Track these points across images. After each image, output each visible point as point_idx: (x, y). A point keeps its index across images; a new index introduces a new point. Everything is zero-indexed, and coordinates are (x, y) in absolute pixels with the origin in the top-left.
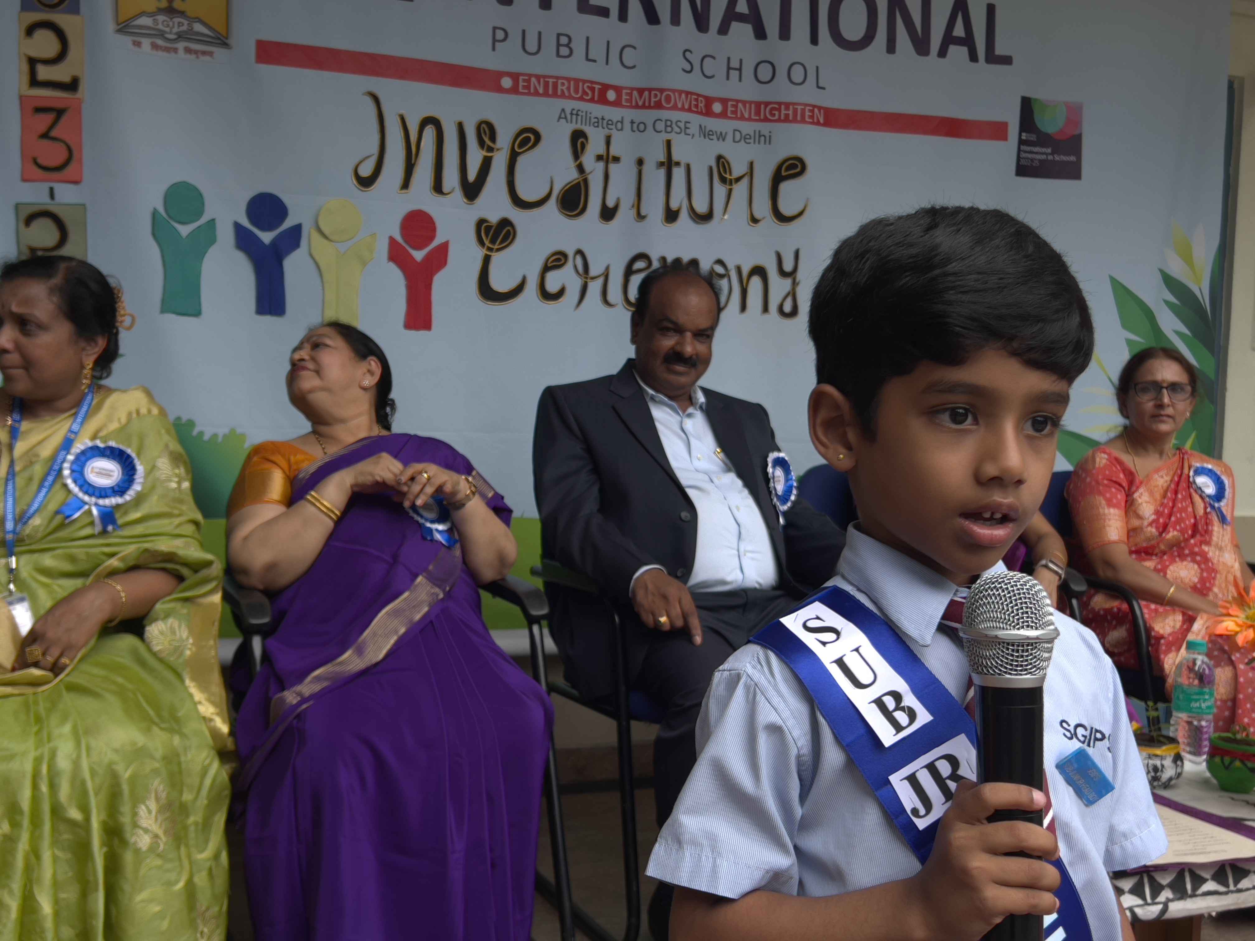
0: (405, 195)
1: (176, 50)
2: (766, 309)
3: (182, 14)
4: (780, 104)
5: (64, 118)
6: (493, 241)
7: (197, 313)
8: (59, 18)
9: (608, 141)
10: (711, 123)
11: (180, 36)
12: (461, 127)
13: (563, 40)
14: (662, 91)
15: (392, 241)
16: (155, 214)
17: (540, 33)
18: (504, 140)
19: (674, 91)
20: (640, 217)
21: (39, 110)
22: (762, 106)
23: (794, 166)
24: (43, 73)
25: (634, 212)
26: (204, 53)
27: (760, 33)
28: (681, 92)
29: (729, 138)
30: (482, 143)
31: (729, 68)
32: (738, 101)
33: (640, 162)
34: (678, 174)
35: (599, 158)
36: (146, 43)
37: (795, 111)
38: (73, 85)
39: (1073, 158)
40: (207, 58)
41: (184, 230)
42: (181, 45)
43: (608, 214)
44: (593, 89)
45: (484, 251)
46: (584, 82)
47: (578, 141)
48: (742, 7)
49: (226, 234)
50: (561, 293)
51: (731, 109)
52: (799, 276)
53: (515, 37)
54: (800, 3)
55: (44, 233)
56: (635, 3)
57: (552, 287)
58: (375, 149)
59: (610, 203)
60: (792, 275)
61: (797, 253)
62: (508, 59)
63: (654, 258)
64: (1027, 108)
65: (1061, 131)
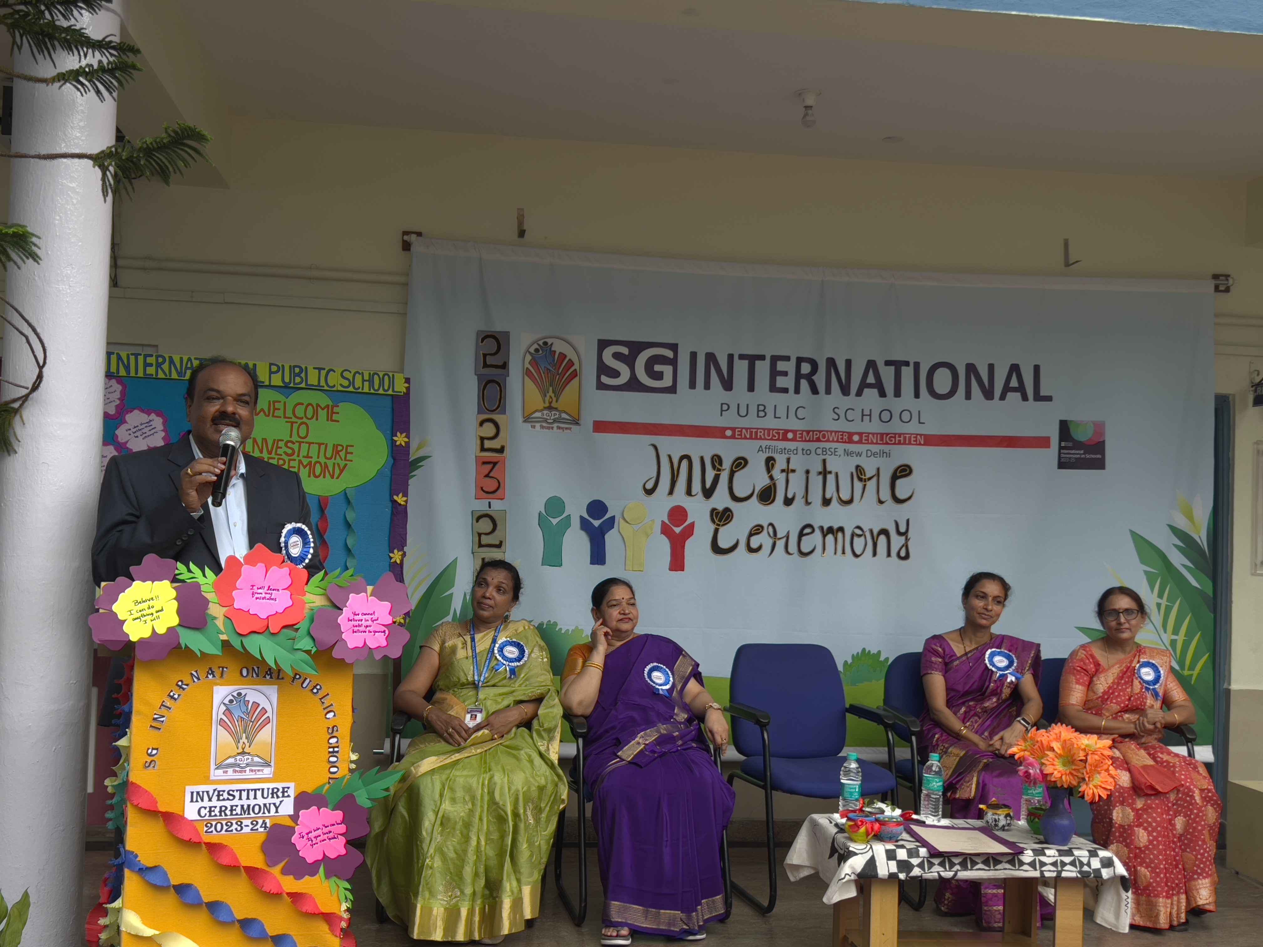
0: (670, 497)
1: (552, 428)
2: (889, 555)
3: (556, 409)
4: (895, 434)
5: (497, 466)
6: (720, 521)
7: (560, 565)
8: (495, 417)
9: (788, 461)
10: (851, 447)
11: (555, 421)
12: (702, 459)
13: (761, 408)
14: (820, 432)
15: (663, 522)
16: (540, 514)
17: (748, 405)
18: (727, 464)
19: (827, 431)
20: (808, 503)
21: (484, 463)
22: (885, 436)
23: (905, 470)
24: (488, 444)
25: (804, 500)
26: (567, 428)
27: (883, 394)
28: (831, 432)
29: (864, 454)
30: (714, 467)
31: (863, 415)
32: (869, 433)
33: (808, 472)
34: (831, 478)
35: (783, 471)
36: (538, 425)
37: (905, 438)
38: (501, 450)
39: (1099, 456)
40: (569, 431)
41: (555, 521)
42: (555, 425)
43: (788, 502)
44: (779, 434)
45: (715, 526)
46: (773, 430)
47: (770, 463)
48: (871, 379)
49: (576, 523)
50: (760, 548)
51: (864, 438)
52: (910, 534)
53: (734, 408)
54: (907, 373)
55: (485, 525)
56: (804, 383)
57: (754, 545)
58: (655, 474)
59: (790, 496)
60: (905, 534)
61: (908, 521)
62: (730, 420)
63: (816, 527)
64: (1064, 427)
65: (1090, 439)
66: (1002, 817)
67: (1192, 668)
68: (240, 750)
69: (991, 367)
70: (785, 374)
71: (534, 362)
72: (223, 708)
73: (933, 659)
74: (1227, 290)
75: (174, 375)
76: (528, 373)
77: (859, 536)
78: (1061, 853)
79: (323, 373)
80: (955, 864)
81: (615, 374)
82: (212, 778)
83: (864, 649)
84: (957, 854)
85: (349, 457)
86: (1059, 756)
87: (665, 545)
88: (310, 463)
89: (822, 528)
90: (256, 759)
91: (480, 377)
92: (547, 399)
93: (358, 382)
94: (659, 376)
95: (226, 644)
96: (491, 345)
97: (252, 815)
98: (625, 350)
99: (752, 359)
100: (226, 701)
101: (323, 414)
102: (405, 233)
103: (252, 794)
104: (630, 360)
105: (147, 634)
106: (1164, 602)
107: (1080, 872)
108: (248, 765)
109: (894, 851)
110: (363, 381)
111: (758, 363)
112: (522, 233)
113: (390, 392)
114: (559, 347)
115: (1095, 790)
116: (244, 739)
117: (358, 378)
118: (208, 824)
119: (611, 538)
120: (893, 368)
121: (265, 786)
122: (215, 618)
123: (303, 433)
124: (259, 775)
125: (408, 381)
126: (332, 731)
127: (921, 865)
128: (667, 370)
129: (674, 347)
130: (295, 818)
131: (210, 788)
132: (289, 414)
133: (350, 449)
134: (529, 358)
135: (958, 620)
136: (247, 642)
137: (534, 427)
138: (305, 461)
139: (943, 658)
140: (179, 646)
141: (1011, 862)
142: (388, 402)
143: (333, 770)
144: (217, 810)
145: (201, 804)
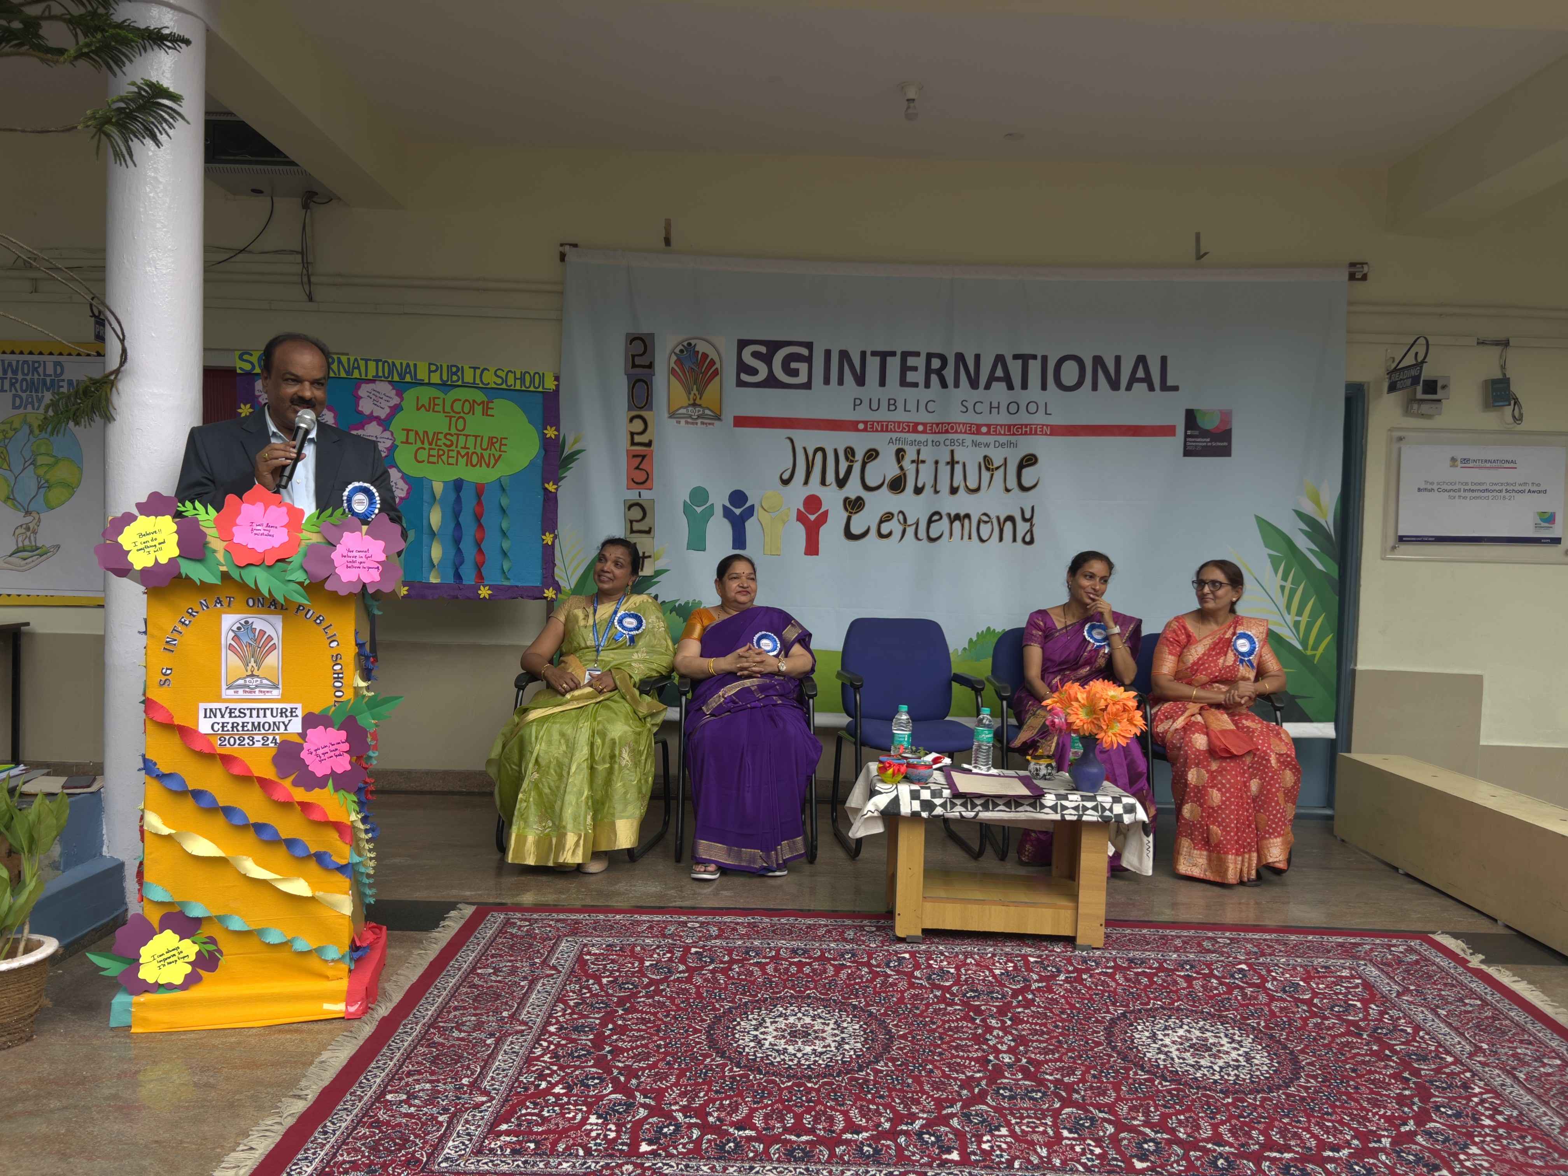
0: (806, 488)
1: (696, 424)
2: (1014, 540)
3: (700, 406)
4: (1022, 425)
5: (645, 460)
6: (852, 509)
7: (704, 550)
8: (643, 413)
9: (918, 452)
10: (979, 438)
11: (699, 417)
12: (836, 451)
13: (892, 402)
14: (949, 423)
15: (799, 510)
16: (685, 502)
17: (879, 399)
18: (859, 456)
19: (956, 423)
20: (937, 492)
21: (635, 456)
22: (1012, 427)
23: (1031, 460)
24: (637, 439)
25: (933, 489)
27: (1010, 387)
28: (960, 423)
29: (992, 446)
30: (847, 459)
31: (991, 408)
32: (997, 425)
33: (937, 462)
34: (958, 468)
35: (913, 462)
36: (683, 421)
37: (1031, 428)
38: (649, 444)
39: (1225, 444)
40: (711, 426)
41: (699, 510)
42: (699, 421)
43: (918, 491)
44: (909, 426)
45: (848, 514)
46: (904, 422)
47: (900, 454)
48: (999, 373)
49: (719, 511)
50: (890, 534)
51: (992, 429)
52: (1035, 521)
53: (866, 402)
54: (1035, 367)
55: (636, 513)
56: (934, 378)
57: (884, 531)
58: (791, 466)
59: (920, 485)
60: (1030, 520)
61: (1033, 508)
62: (863, 414)
63: (944, 514)
64: (1190, 416)
65: (1217, 427)
66: (1043, 767)
67: (1315, 648)
68: (249, 673)
69: (1118, 359)
70: (915, 369)
71: (679, 362)
72: (231, 634)
73: (1034, 632)
74: (1364, 278)
75: (343, 374)
76: (673, 372)
77: (986, 522)
78: (1084, 799)
79: (478, 372)
80: (977, 805)
81: (754, 372)
82: (224, 696)
83: (989, 628)
84: (980, 796)
85: (503, 448)
86: (1083, 706)
87: (800, 531)
88: (467, 454)
89: (949, 515)
90: (265, 682)
91: (629, 376)
92: (692, 396)
93: (511, 381)
94: (795, 373)
95: (225, 576)
96: (638, 347)
97: (263, 731)
98: (763, 349)
99: (884, 356)
100: (235, 628)
101: (478, 409)
102: (562, 245)
103: (261, 713)
104: (768, 359)
105: (150, 563)
106: (1288, 585)
107: (1101, 817)
108: (257, 686)
109: (918, 791)
110: (515, 379)
111: (889, 359)
112: (667, 241)
113: (540, 389)
114: (702, 347)
115: (1114, 738)
116: (252, 663)
117: (511, 376)
118: (222, 738)
119: (751, 525)
120: (1020, 362)
121: (274, 706)
122: (215, 551)
123: (460, 427)
124: (268, 696)
125: (557, 378)
126: (336, 659)
127: (944, 806)
128: (803, 367)
129: (809, 346)
130: (303, 735)
131: (223, 706)
132: (448, 409)
133: (504, 442)
134: (674, 358)
135: (1064, 597)
136: (244, 573)
137: (679, 422)
138: (463, 452)
139: (1043, 631)
140: (179, 576)
141: (1033, 805)
142: (540, 398)
143: (338, 694)
144: (229, 727)
145: (213, 720)
